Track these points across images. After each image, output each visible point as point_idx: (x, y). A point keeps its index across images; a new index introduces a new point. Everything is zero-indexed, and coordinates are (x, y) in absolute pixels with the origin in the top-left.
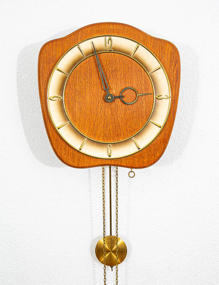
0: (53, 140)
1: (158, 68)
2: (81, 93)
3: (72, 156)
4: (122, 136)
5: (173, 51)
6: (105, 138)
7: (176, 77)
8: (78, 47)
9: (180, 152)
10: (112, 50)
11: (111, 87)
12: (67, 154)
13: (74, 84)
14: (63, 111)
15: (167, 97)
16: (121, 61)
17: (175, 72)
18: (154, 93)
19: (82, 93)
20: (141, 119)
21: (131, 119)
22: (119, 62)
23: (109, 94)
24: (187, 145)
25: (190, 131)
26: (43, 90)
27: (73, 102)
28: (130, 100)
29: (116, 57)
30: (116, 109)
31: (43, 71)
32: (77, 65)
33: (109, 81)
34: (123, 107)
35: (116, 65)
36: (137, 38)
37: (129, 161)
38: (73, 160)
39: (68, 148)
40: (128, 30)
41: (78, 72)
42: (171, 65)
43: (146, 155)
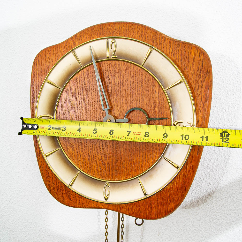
1: (179, 82)
2: (76, 113)
4: (125, 174)
5: (201, 58)
6: (102, 174)
7: (204, 96)
13: (67, 101)
16: (127, 71)
17: (204, 89)
18: (171, 118)
20: (151, 153)
21: (138, 152)
22: (125, 73)
32: (73, 77)
35: (121, 77)
36: (150, 40)
37: (132, 208)
38: (64, 197)
39: (57, 181)
40: (139, 30)
41: (74, 86)
42: (198, 79)
43: (156, 203)
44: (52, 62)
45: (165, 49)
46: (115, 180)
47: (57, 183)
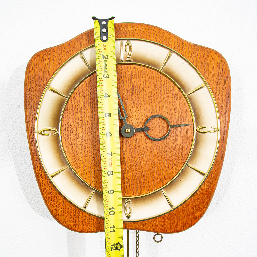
0: (46, 193)
1: (201, 86)
2: (86, 124)
3: (73, 216)
4: (147, 187)
5: (221, 63)
7: (226, 100)
8: (81, 56)
9: (219, 202)
10: (131, 61)
11: (131, 114)
12: (66, 214)
13: (75, 111)
14: (59, 152)
15: (213, 129)
16: (144, 76)
17: (224, 94)
18: (193, 124)
19: (88, 124)
20: (174, 162)
21: (160, 162)
22: (142, 78)
23: (128, 125)
24: (227, 193)
25: (231, 174)
27: (74, 137)
28: (159, 134)
29: (137, 71)
30: (138, 148)
31: (30, 93)
32: (80, 83)
33: (127, 105)
34: (148, 145)
35: (138, 82)
37: (156, 223)
38: (75, 223)
39: (66, 205)
40: (155, 33)
41: (82, 93)
42: (219, 83)
43: (182, 214)
44: (53, 66)
45: (184, 53)
46: (137, 195)
47: (66, 207)
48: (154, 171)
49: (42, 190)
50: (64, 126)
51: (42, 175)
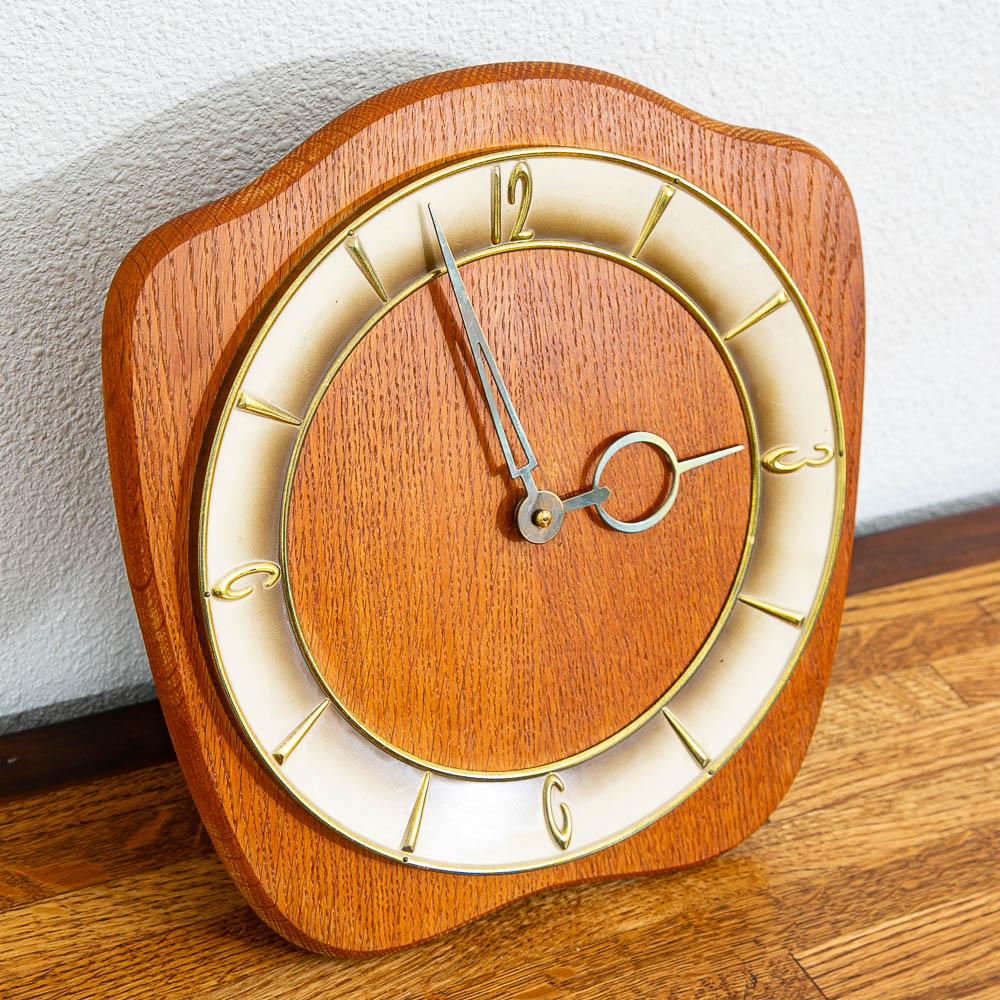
1: (773, 303)
2: (381, 517)
3: (355, 898)
4: (610, 712)
6: (525, 748)
8: (351, 247)
10: (528, 238)
12: (331, 894)
15: (823, 454)
19: (386, 514)
20: (695, 596)
21: (650, 607)
26: (161, 543)
27: (339, 580)
30: (571, 571)
32: (346, 357)
35: (555, 317)
38: (367, 920)
41: (356, 396)
46: (577, 751)
48: (630, 647)
49: (231, 822)
50: (299, 543)
51: (227, 761)
